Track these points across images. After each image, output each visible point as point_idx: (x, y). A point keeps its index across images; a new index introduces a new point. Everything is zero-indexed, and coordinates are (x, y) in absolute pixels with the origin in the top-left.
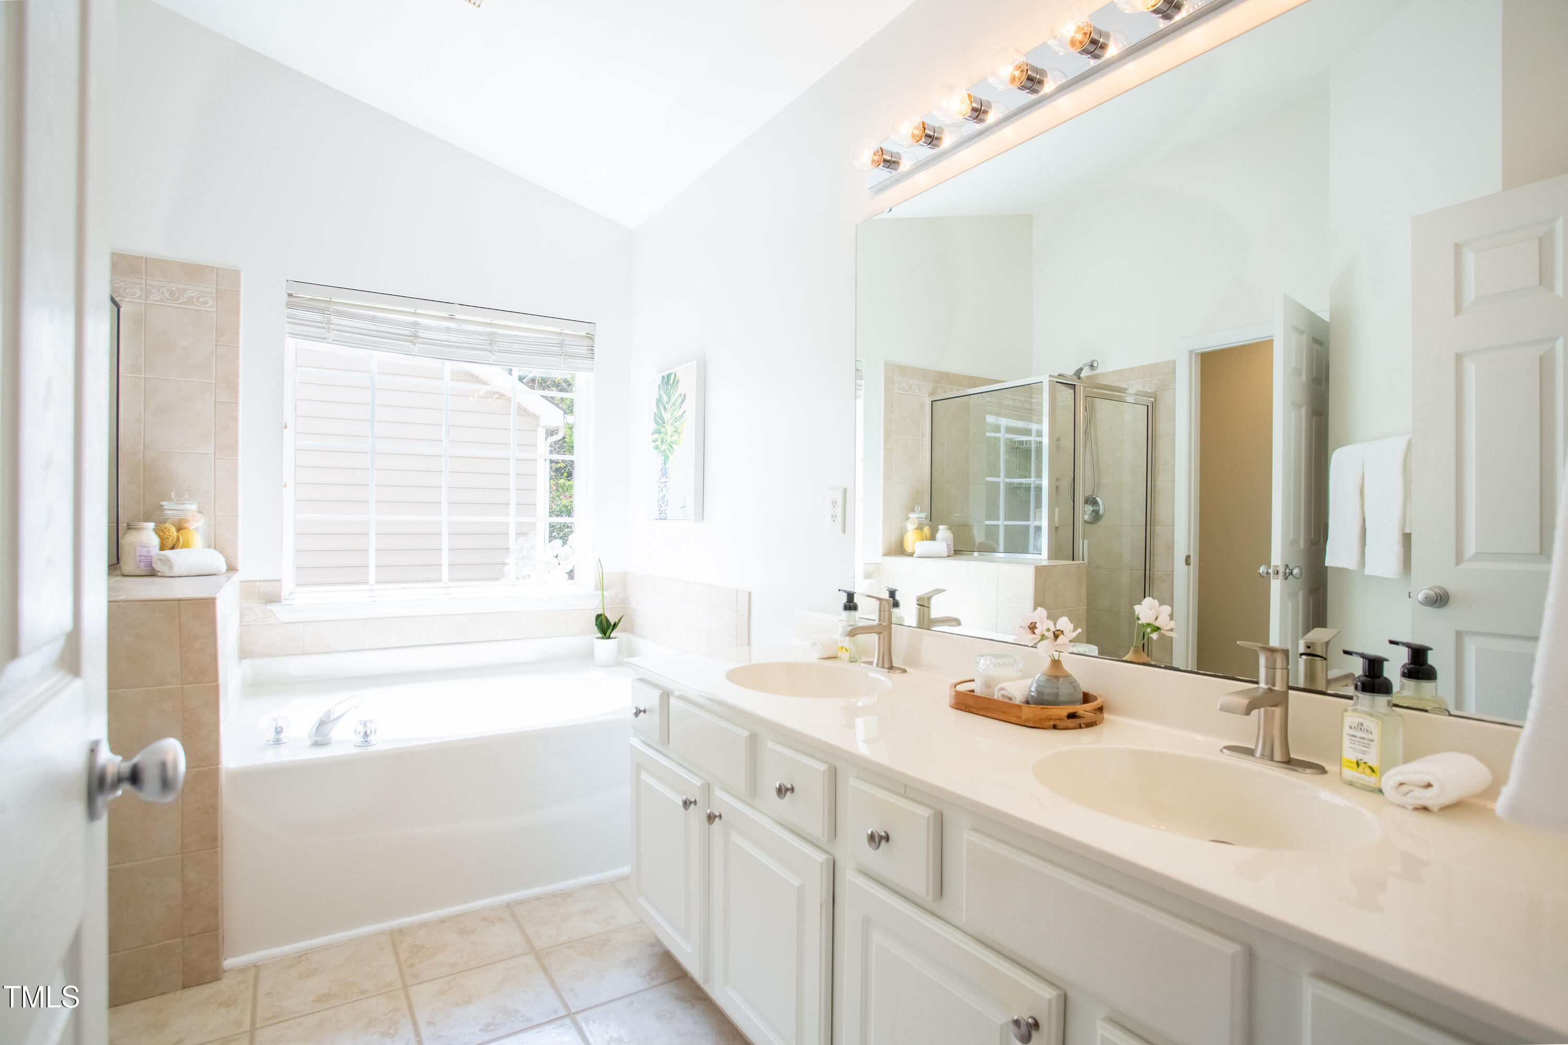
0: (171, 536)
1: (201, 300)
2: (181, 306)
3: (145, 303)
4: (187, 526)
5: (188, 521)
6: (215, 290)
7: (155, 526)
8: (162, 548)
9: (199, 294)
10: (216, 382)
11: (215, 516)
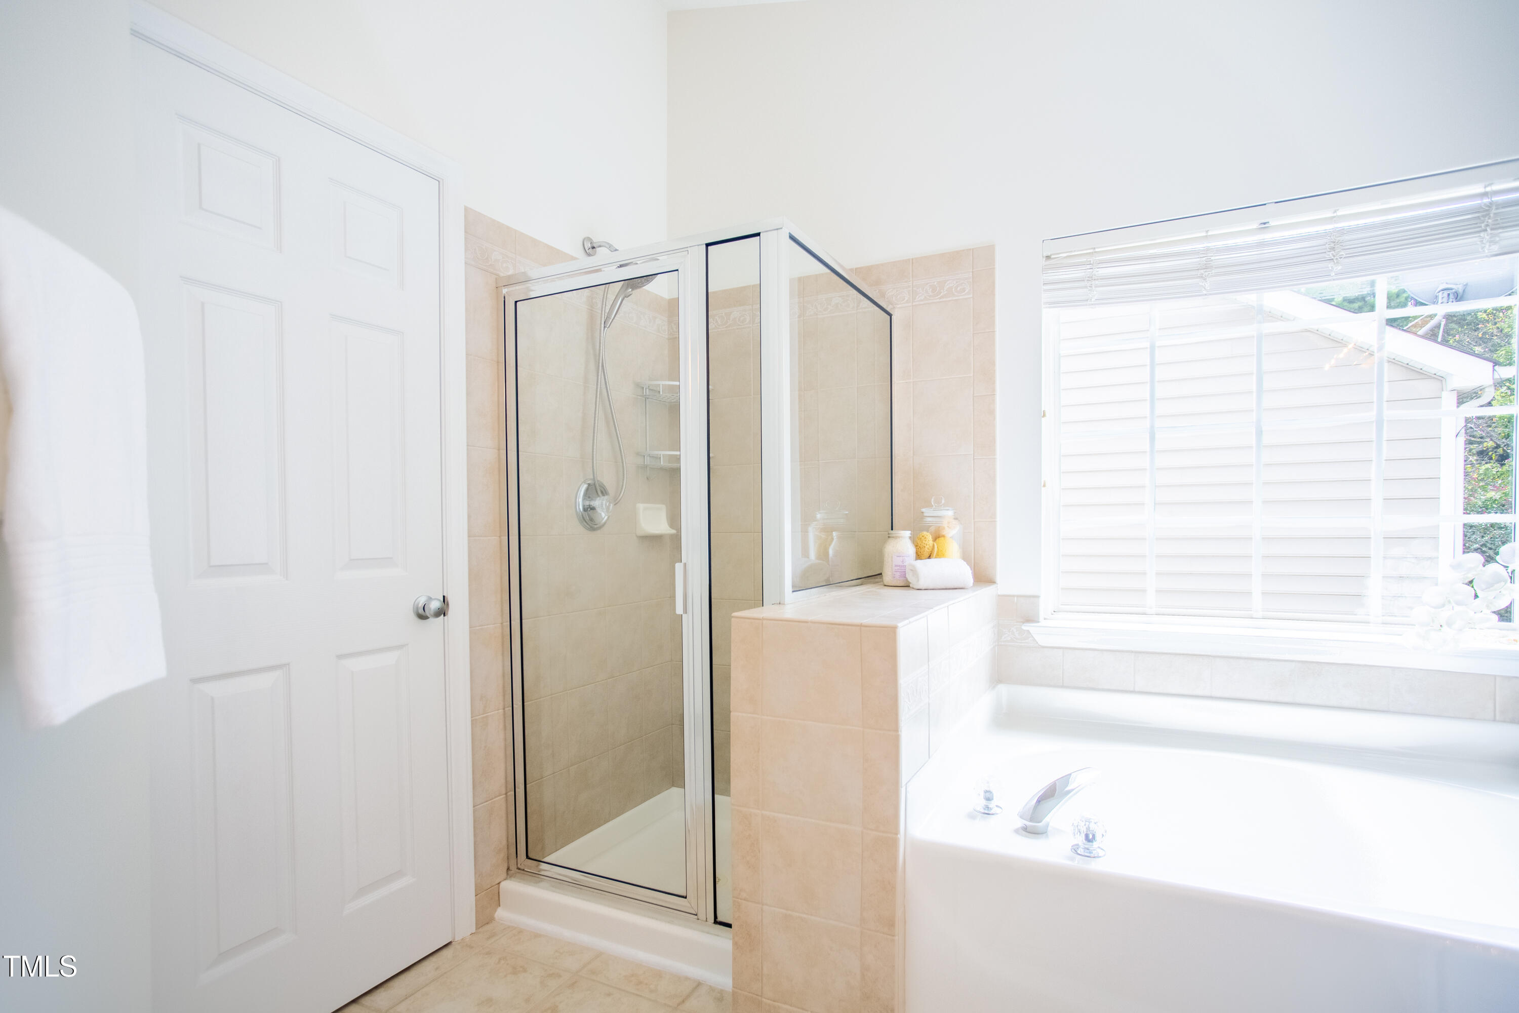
0: (927, 545)
1: (958, 289)
2: (941, 300)
3: (913, 306)
4: (944, 534)
5: (944, 528)
6: (971, 274)
7: (911, 534)
8: (919, 556)
9: (957, 282)
10: (973, 375)
11: (974, 522)
